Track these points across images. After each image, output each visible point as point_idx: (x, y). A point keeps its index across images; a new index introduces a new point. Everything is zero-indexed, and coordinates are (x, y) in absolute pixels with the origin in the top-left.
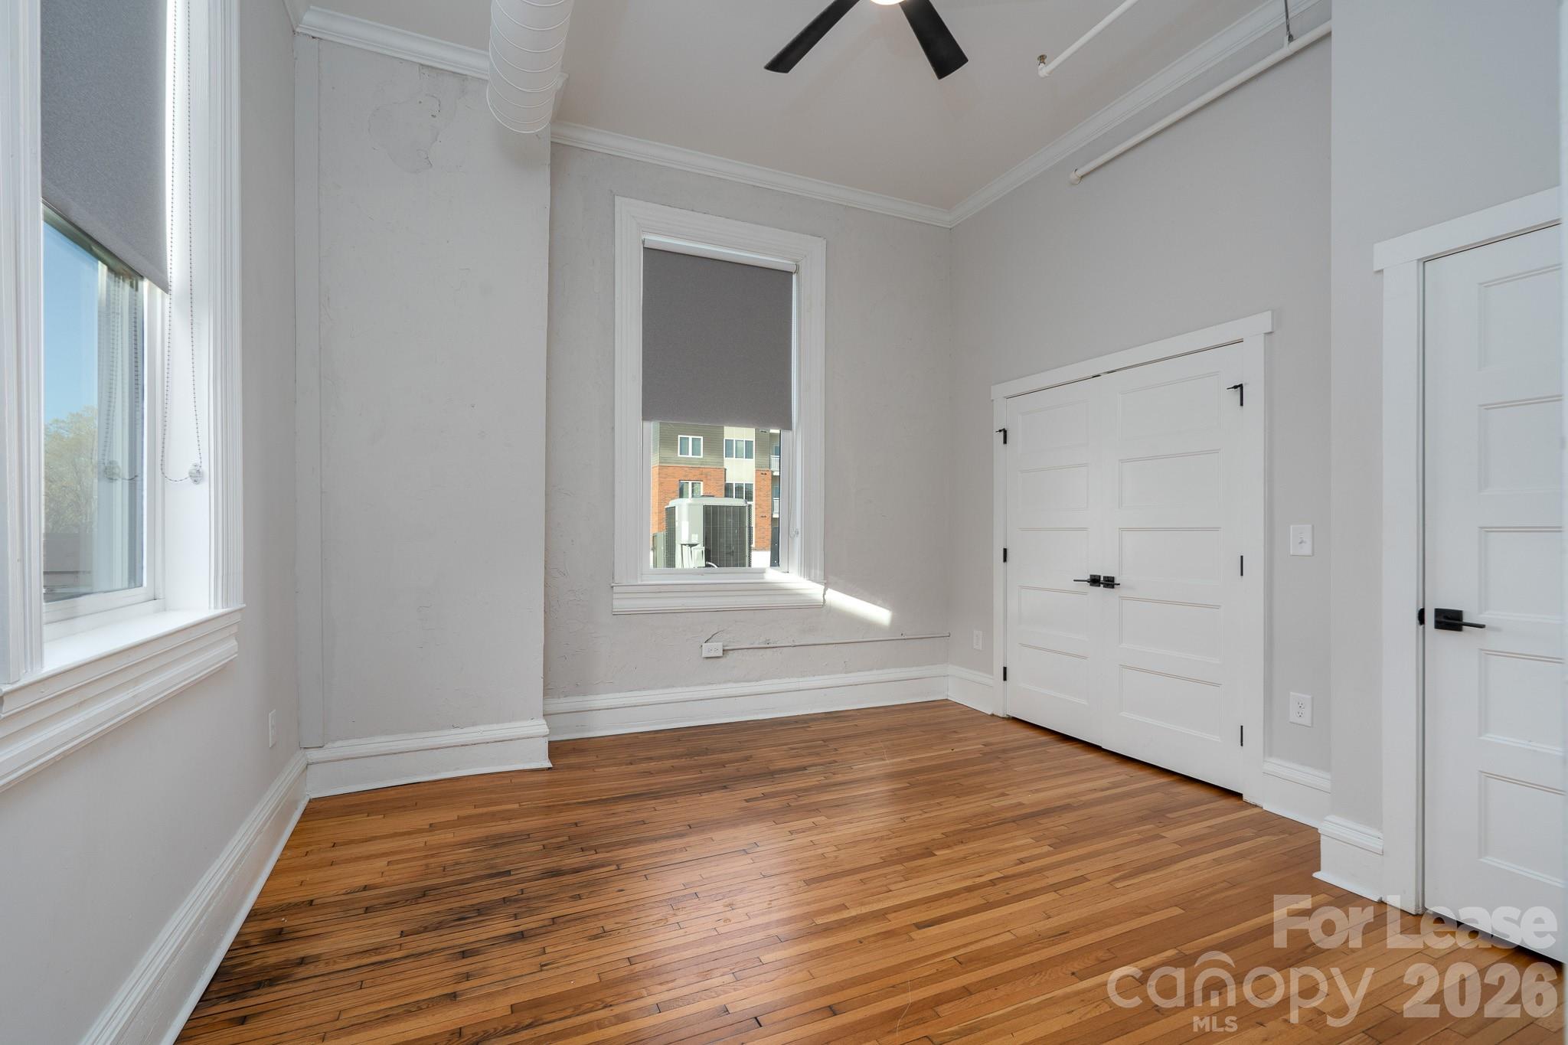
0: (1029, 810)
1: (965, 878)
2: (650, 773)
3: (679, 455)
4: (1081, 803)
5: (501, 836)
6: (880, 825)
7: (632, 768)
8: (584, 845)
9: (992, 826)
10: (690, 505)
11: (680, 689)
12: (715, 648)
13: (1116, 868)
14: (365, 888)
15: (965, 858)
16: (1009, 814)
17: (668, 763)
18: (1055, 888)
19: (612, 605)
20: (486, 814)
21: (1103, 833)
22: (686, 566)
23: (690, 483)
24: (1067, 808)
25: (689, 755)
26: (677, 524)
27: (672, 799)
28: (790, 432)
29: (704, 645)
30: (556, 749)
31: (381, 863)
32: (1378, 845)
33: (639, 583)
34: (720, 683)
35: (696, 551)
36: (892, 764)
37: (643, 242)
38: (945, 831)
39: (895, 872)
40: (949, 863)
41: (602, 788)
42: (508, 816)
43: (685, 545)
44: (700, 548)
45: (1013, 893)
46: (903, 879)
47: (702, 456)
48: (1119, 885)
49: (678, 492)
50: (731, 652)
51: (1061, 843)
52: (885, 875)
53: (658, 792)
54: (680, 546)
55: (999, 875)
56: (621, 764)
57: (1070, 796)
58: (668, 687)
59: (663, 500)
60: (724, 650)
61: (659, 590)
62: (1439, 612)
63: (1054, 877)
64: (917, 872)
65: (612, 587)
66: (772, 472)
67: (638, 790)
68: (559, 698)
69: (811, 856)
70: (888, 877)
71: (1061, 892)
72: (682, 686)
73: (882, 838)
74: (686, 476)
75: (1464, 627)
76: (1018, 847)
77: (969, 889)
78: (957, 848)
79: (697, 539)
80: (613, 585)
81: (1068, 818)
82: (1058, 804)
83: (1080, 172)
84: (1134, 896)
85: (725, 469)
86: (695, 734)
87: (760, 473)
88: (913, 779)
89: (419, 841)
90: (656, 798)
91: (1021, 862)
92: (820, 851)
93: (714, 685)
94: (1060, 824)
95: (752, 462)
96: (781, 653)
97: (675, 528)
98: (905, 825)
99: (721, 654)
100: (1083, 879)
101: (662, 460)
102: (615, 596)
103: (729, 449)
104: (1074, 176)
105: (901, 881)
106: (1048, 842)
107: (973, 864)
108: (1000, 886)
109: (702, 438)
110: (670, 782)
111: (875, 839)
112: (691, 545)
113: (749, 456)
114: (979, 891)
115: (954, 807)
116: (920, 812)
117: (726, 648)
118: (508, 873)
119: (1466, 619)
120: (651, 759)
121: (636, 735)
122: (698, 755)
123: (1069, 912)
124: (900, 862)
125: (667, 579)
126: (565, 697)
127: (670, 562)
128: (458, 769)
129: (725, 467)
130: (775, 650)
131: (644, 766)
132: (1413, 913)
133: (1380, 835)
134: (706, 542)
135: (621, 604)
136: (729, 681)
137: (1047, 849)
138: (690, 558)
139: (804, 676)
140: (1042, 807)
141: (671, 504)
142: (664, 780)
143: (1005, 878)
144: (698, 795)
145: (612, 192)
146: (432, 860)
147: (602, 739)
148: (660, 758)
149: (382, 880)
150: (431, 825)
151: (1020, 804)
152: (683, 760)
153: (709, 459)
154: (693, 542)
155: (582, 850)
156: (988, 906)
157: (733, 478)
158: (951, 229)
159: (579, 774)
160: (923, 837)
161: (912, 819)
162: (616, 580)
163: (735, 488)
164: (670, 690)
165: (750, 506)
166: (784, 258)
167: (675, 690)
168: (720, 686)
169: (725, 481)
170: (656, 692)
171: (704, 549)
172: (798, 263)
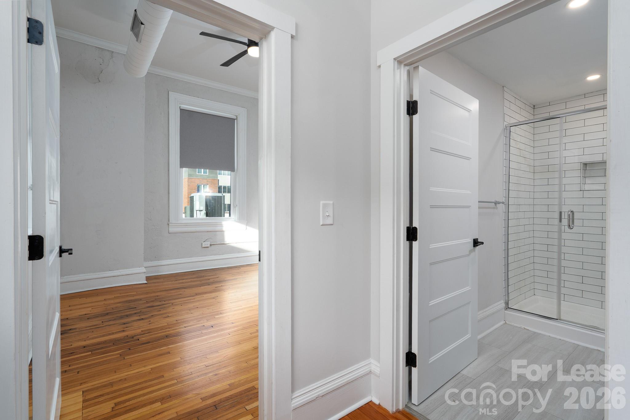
3: (197, 174)
5: (131, 300)
7: (176, 282)
8: (160, 300)
10: (201, 196)
11: (194, 258)
12: (207, 244)
14: (86, 314)
17: (189, 280)
19: (168, 230)
20: (125, 295)
22: (198, 217)
23: (202, 185)
25: (198, 277)
26: (194, 203)
27: (190, 289)
28: (234, 172)
29: (203, 243)
30: (148, 278)
31: (90, 309)
33: (179, 222)
35: (202, 213)
37: (180, 107)
41: (166, 287)
42: (133, 296)
43: (198, 210)
44: (204, 212)
47: (208, 174)
49: (197, 189)
50: (213, 246)
54: (196, 211)
56: (172, 281)
59: (190, 193)
61: (186, 225)
65: (168, 224)
68: (149, 262)
72: (195, 257)
74: (200, 182)
79: (203, 208)
85: (219, 180)
86: (199, 272)
89: (102, 303)
93: (206, 256)
97: (193, 204)
99: (210, 246)
101: (190, 175)
102: (170, 227)
110: (190, 284)
112: (200, 211)
117: (211, 244)
118: (136, 308)
120: (183, 279)
121: (178, 273)
122: (200, 278)
125: (190, 220)
126: (151, 261)
127: (192, 215)
128: (111, 284)
129: (218, 179)
131: (181, 281)
134: (206, 209)
135: (171, 230)
136: (212, 255)
138: (200, 215)
139: (239, 253)
141: (192, 195)
142: (188, 284)
144: (199, 287)
145: (168, 90)
146: (107, 307)
147: (165, 275)
149: (90, 312)
150: (105, 299)
153: (211, 175)
154: (201, 209)
155: (160, 301)
157: (222, 184)
159: (156, 284)
162: (170, 222)
163: (223, 187)
164: (190, 258)
165: (224, 196)
166: (232, 115)
167: (192, 258)
168: (209, 257)
169: (218, 185)
170: (185, 259)
171: (205, 212)
172: (236, 116)
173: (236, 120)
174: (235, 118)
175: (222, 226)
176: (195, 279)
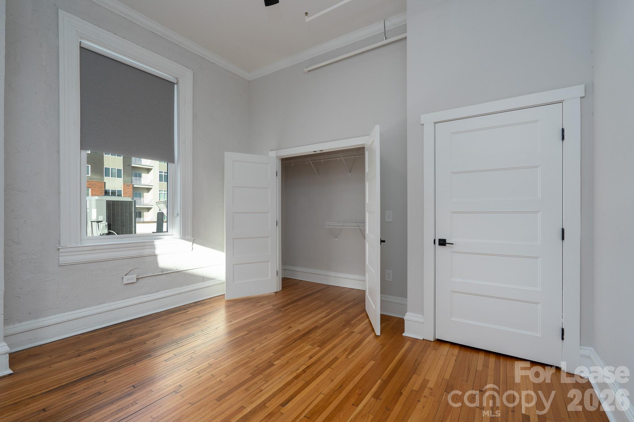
0: (303, 333)
1: (292, 373)
2: (94, 359)
4: (321, 324)
6: (243, 356)
7: (81, 358)
9: (291, 344)
10: (97, 200)
11: (109, 304)
12: (132, 278)
13: (346, 350)
15: (288, 362)
16: (296, 336)
17: (107, 350)
18: (329, 366)
19: (59, 259)
21: (333, 336)
24: (316, 328)
25: (120, 341)
27: (116, 372)
28: (174, 165)
29: (125, 277)
30: (14, 359)
32: (422, 320)
33: (80, 245)
34: (134, 297)
35: (102, 225)
36: (237, 323)
37: (80, 43)
38: (273, 351)
39: (260, 379)
40: (282, 366)
41: (59, 378)
43: (94, 222)
44: (105, 223)
45: (315, 373)
46: (264, 382)
47: (90, 175)
48: (350, 357)
50: (141, 279)
51: (322, 344)
52: (256, 383)
53: (106, 369)
54: (91, 222)
55: (305, 367)
56: (72, 358)
57: (315, 322)
58: (100, 304)
60: (137, 279)
62: (440, 240)
63: (326, 361)
64: (270, 376)
65: (59, 249)
66: (133, 185)
67: (91, 372)
68: (17, 324)
69: (215, 383)
70: (258, 383)
71: (332, 367)
72: (110, 302)
73: (246, 363)
75: (446, 244)
76: (306, 351)
77: (296, 377)
78: (282, 359)
79: (102, 218)
80: (59, 248)
81: (319, 332)
82: (313, 326)
83: (309, 69)
84: (357, 360)
85: (105, 183)
86: (121, 328)
87: (126, 185)
88: (249, 328)
90: (104, 374)
91: (311, 357)
92: (218, 379)
93: (131, 298)
94: (317, 335)
95: (121, 180)
96: (170, 276)
98: (254, 353)
99: (136, 281)
100: (336, 359)
102: (61, 254)
103: (107, 172)
104: (306, 70)
105: (265, 384)
106: (316, 345)
107: (292, 364)
108: (308, 372)
109: (90, 166)
110: (112, 361)
111: (244, 365)
112: (98, 222)
113: (119, 176)
114: (300, 377)
115: (272, 338)
116: (259, 345)
117: (138, 277)
119: (447, 242)
120: (93, 349)
121: (78, 336)
122: (126, 340)
123: (339, 375)
124: (260, 373)
126: (19, 322)
129: (105, 181)
130: (167, 275)
132: (433, 341)
133: (423, 316)
134: (109, 219)
135: (64, 259)
136: (140, 295)
137: (318, 348)
138: (98, 230)
139: (182, 287)
140: (307, 330)
142: (107, 361)
143: (308, 367)
144: (134, 365)
145: (58, 6)
147: (51, 344)
148: (100, 348)
151: (299, 330)
152: (117, 345)
153: (95, 177)
154: (100, 220)
156: (307, 384)
157: (110, 187)
158: (249, 81)
160: (266, 357)
161: (257, 349)
162: (62, 244)
163: (111, 192)
164: (101, 306)
165: (135, 201)
166: (170, 75)
167: (105, 305)
168: (135, 298)
169: (105, 188)
170: (91, 308)
171: (107, 223)
172: (177, 79)
173: (175, 86)
174: (175, 81)
175: (155, 248)
176: (117, 346)
